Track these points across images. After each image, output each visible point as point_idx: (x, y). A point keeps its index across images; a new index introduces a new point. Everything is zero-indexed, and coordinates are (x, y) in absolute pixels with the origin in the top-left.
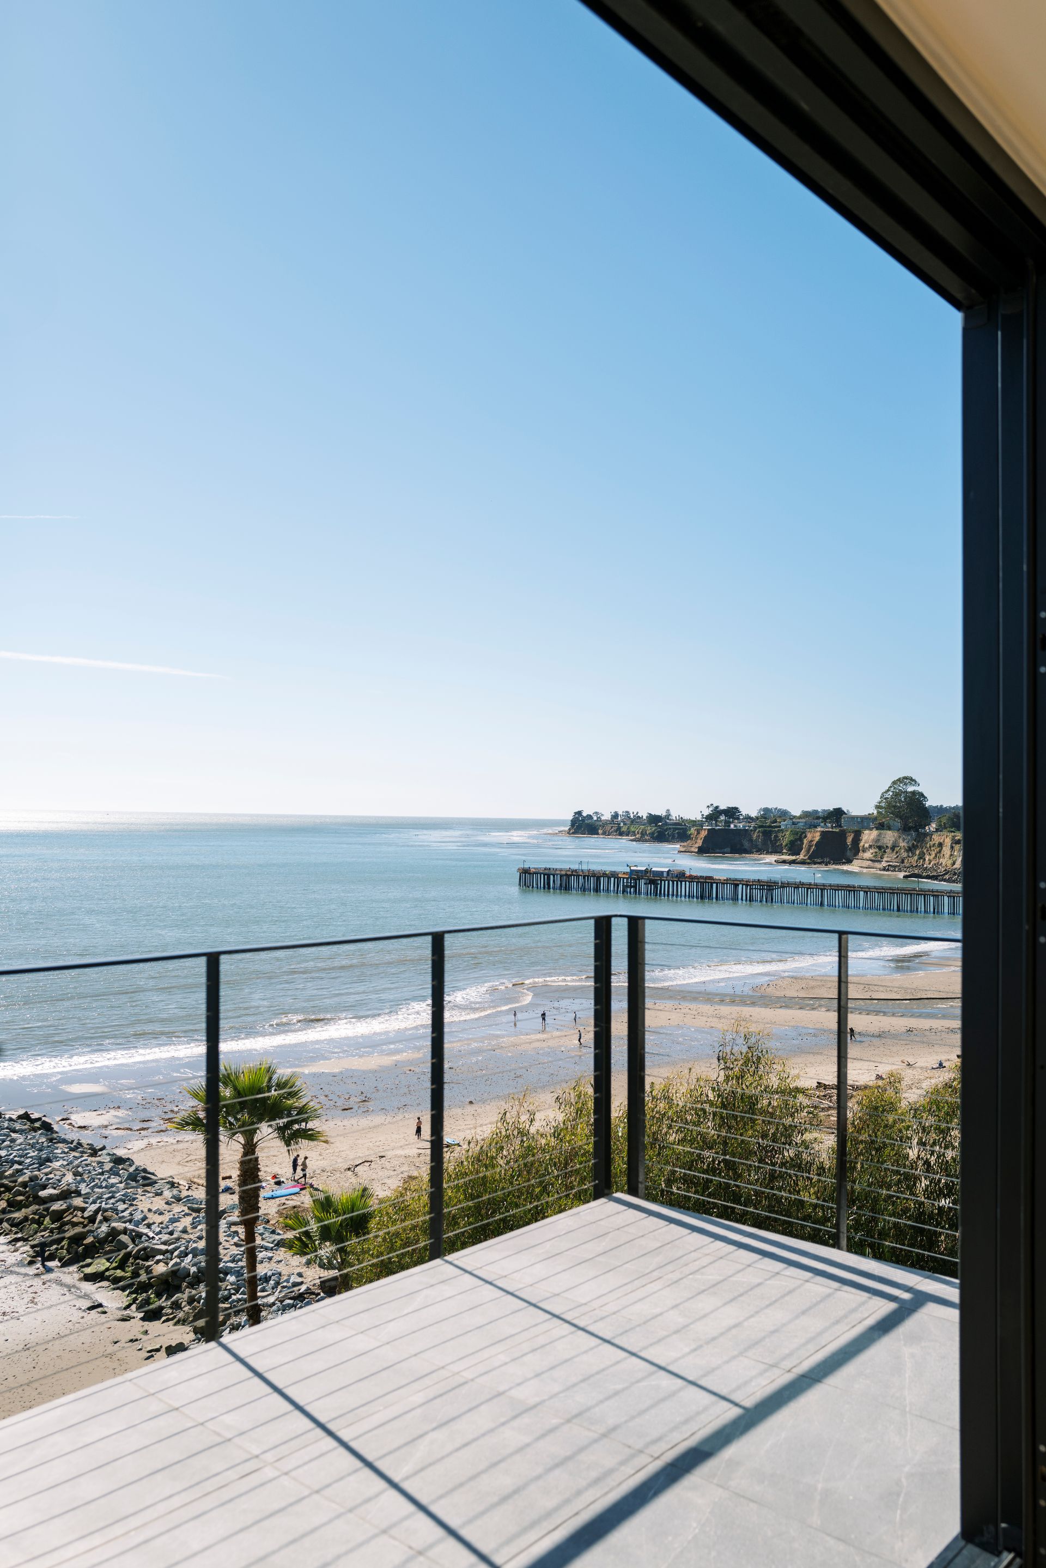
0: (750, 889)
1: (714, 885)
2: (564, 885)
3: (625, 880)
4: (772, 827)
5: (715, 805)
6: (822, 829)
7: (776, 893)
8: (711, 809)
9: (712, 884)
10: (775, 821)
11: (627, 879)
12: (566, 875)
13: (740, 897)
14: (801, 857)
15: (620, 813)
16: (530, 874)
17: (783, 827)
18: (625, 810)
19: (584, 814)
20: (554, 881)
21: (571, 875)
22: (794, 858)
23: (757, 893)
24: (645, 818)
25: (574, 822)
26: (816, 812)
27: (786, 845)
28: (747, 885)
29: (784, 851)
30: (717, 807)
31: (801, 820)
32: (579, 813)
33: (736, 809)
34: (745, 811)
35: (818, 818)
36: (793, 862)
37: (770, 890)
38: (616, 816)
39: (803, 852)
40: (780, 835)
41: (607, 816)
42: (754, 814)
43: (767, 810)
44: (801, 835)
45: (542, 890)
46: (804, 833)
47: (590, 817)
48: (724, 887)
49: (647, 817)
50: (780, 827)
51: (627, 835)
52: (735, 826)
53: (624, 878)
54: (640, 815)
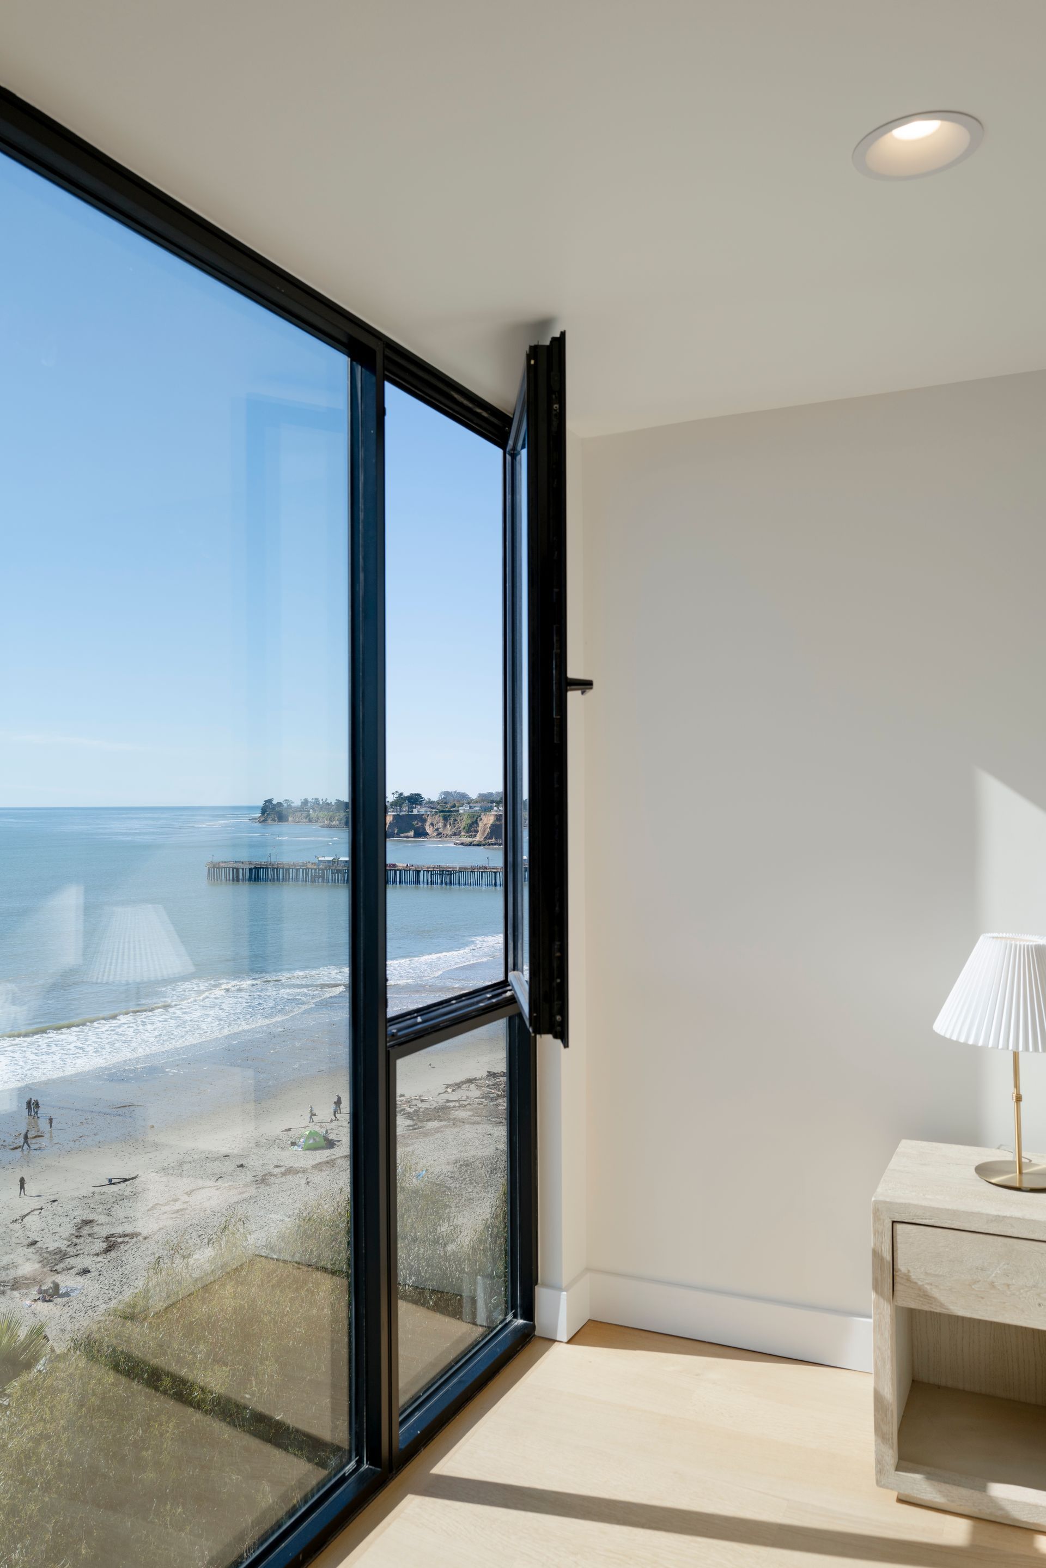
0: (431, 874)
1: (398, 872)
2: (252, 877)
3: (313, 871)
4: (451, 811)
5: (400, 792)
6: (496, 813)
7: (454, 878)
8: (396, 796)
9: (395, 871)
10: (454, 806)
11: (315, 869)
12: (255, 868)
13: (421, 880)
14: (479, 838)
15: (310, 800)
16: (219, 868)
17: (461, 811)
18: (314, 797)
19: (275, 802)
20: (243, 874)
21: (261, 868)
22: (470, 840)
23: (437, 878)
24: (333, 804)
25: (264, 810)
26: (491, 794)
27: (464, 828)
28: (428, 871)
29: (463, 833)
30: (401, 794)
31: (477, 804)
32: (270, 801)
33: (419, 795)
34: (426, 796)
35: (492, 802)
36: (470, 844)
37: (448, 874)
38: (305, 802)
39: (479, 835)
40: (458, 819)
41: (297, 803)
42: (435, 798)
43: (447, 794)
44: (477, 818)
45: (231, 882)
46: (480, 816)
47: (280, 804)
48: (406, 874)
49: (335, 803)
50: (458, 811)
51: (317, 821)
52: (418, 811)
53: (312, 869)
54: (329, 801)
